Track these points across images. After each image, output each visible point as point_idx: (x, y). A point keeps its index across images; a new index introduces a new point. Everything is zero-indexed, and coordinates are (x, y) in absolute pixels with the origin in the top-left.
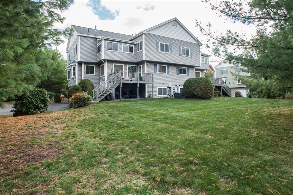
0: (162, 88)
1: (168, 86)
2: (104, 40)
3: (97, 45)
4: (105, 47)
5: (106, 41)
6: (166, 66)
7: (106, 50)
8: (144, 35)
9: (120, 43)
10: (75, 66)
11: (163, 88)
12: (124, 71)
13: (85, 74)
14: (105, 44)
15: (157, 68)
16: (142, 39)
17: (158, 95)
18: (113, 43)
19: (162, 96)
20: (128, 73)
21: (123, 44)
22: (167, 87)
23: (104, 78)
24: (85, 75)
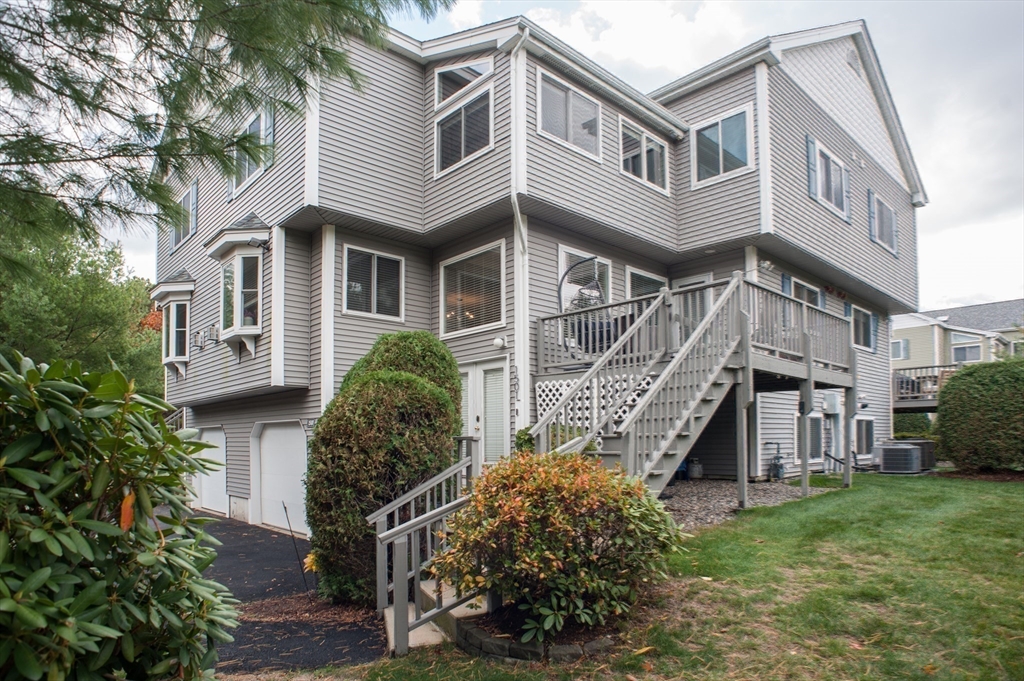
2: (529, 53)
3: (437, 107)
4: (531, 112)
5: (540, 69)
7: (539, 131)
8: (762, 72)
10: (258, 253)
13: (345, 310)
14: (531, 87)
16: (752, 96)
18: (574, 94)
21: (620, 117)
22: (822, 415)
23: (498, 341)
24: (345, 316)
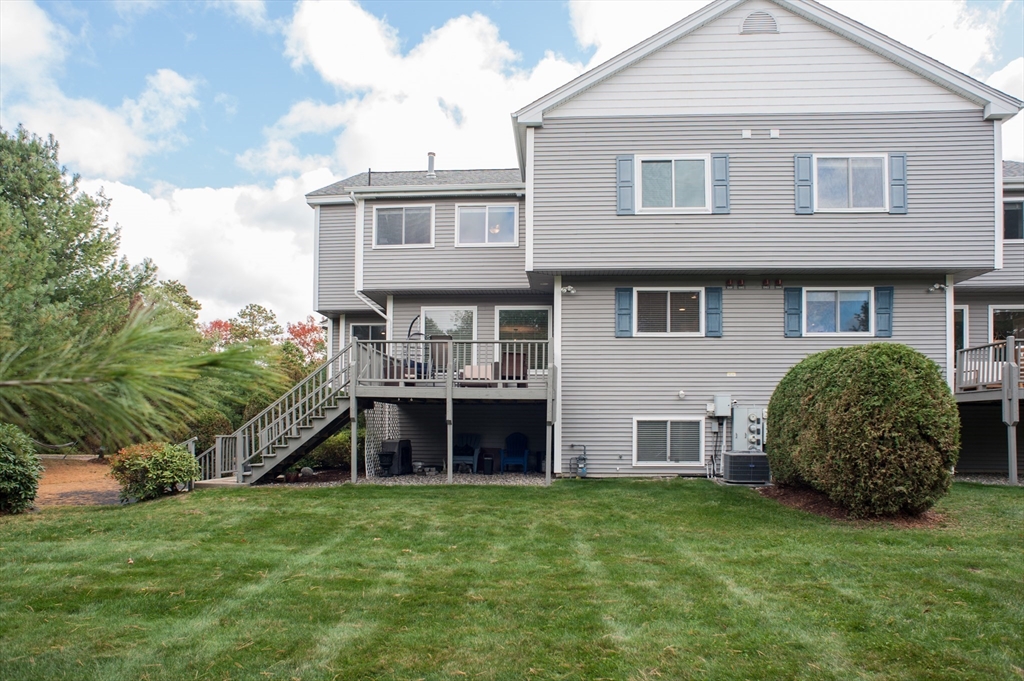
0: (665, 422)
1: (710, 408)
2: (367, 200)
4: (367, 237)
5: (375, 207)
6: (702, 290)
7: (374, 246)
9: (443, 205)
11: (672, 423)
12: (475, 339)
14: (367, 221)
15: (630, 308)
17: (635, 463)
18: (407, 209)
19: (665, 467)
20: (497, 346)
21: (457, 205)
22: (702, 419)
